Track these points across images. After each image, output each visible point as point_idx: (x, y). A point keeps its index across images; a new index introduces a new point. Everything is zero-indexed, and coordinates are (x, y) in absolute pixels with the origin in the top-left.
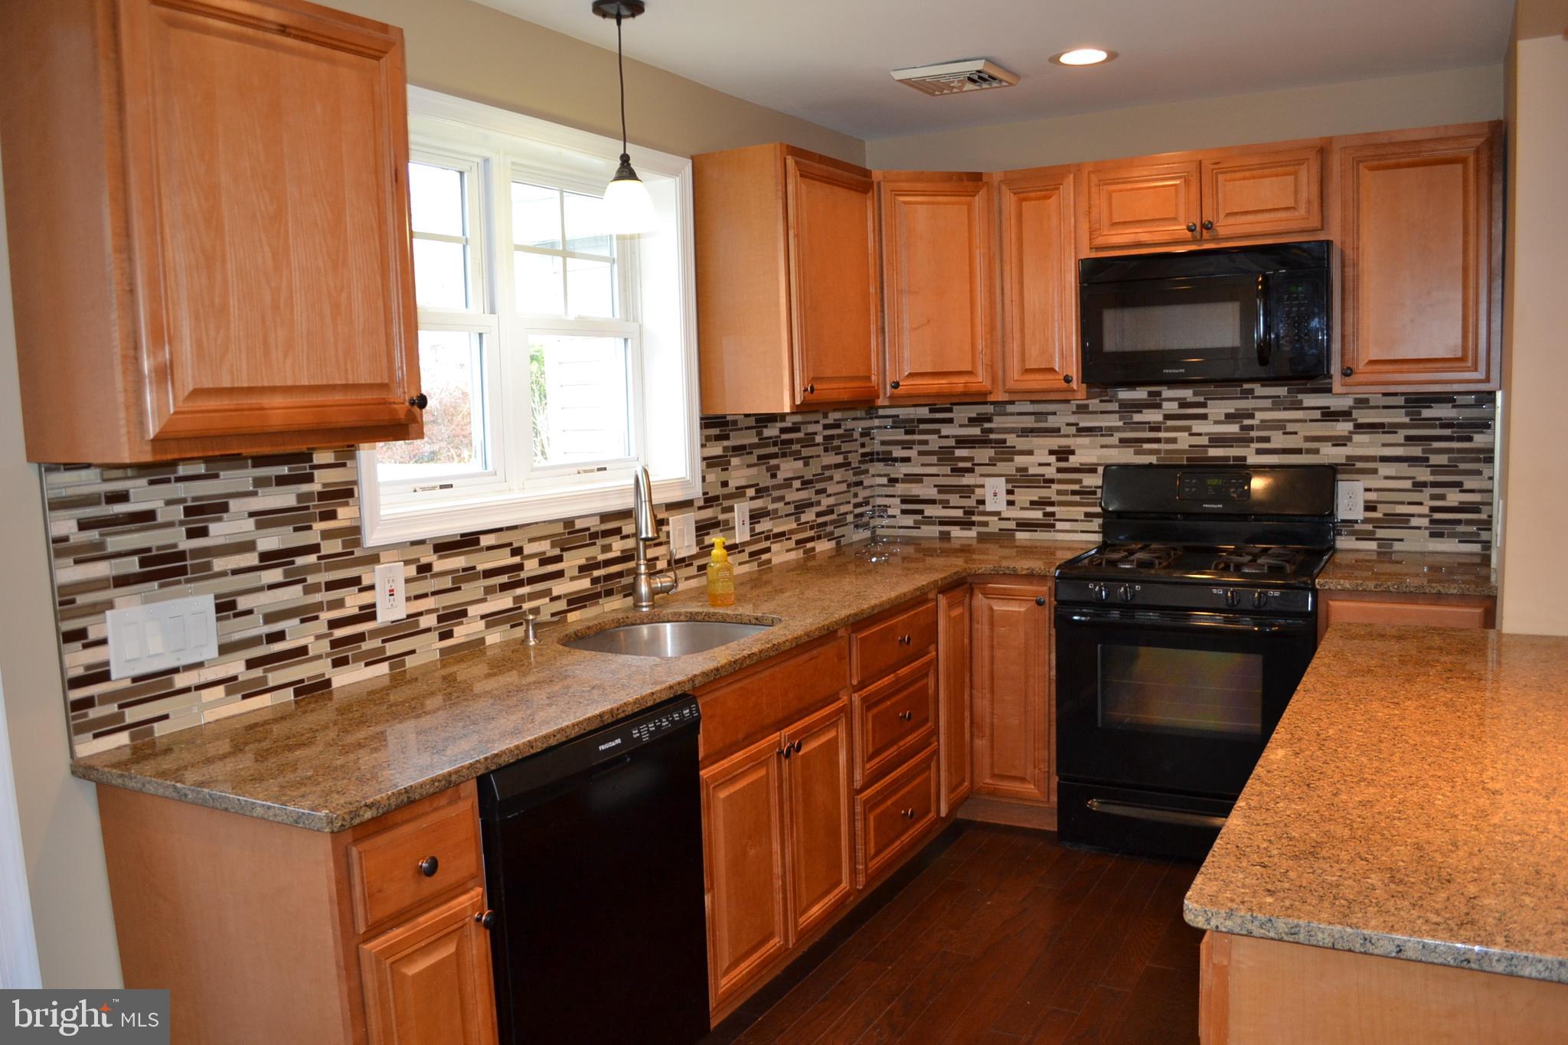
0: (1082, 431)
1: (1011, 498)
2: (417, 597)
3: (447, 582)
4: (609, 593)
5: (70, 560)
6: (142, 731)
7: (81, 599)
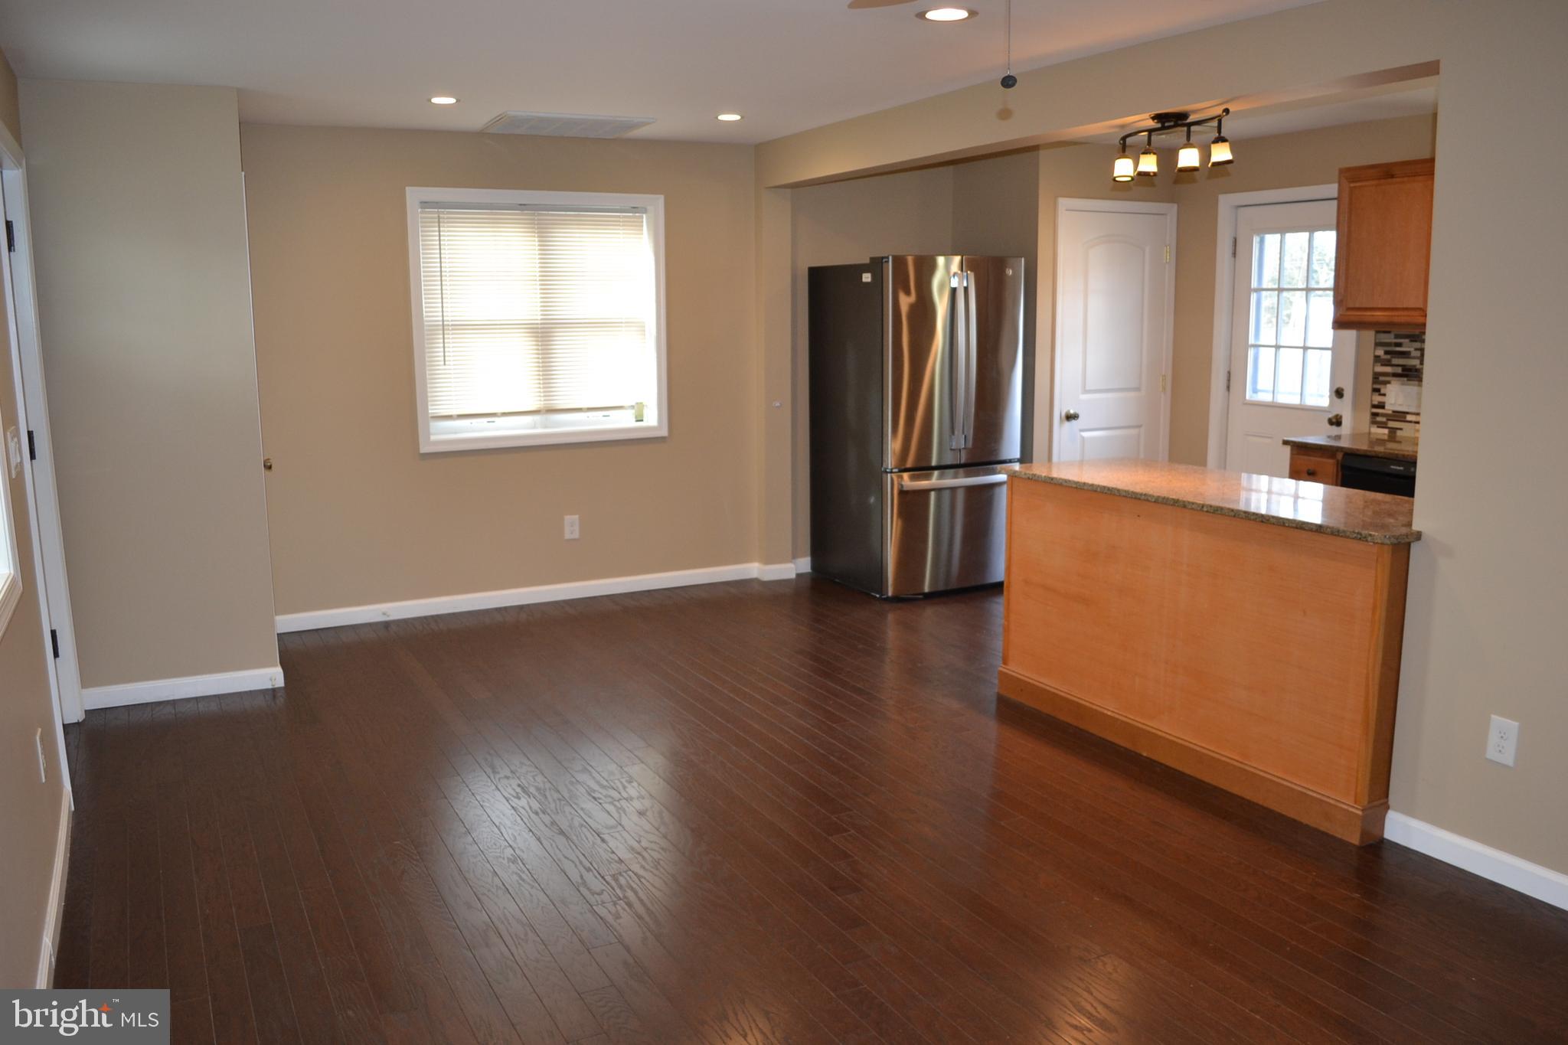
5: (1379, 364)
6: (1393, 431)
7: (1382, 378)
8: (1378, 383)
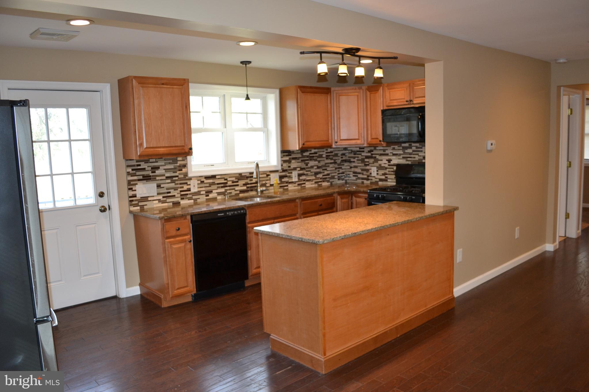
0: (394, 155)
1: (378, 172)
2: (200, 187)
3: (208, 185)
4: (252, 190)
5: (130, 176)
6: (142, 207)
7: (132, 183)
8: (131, 185)
